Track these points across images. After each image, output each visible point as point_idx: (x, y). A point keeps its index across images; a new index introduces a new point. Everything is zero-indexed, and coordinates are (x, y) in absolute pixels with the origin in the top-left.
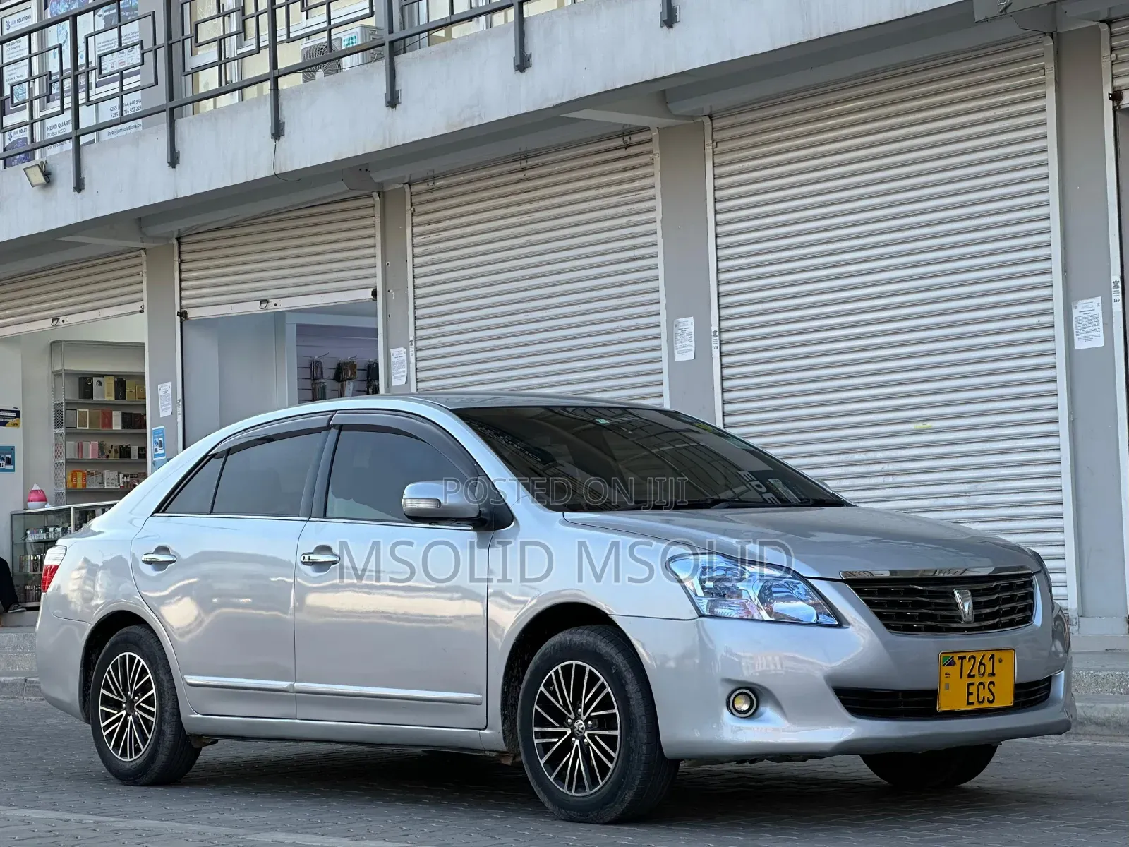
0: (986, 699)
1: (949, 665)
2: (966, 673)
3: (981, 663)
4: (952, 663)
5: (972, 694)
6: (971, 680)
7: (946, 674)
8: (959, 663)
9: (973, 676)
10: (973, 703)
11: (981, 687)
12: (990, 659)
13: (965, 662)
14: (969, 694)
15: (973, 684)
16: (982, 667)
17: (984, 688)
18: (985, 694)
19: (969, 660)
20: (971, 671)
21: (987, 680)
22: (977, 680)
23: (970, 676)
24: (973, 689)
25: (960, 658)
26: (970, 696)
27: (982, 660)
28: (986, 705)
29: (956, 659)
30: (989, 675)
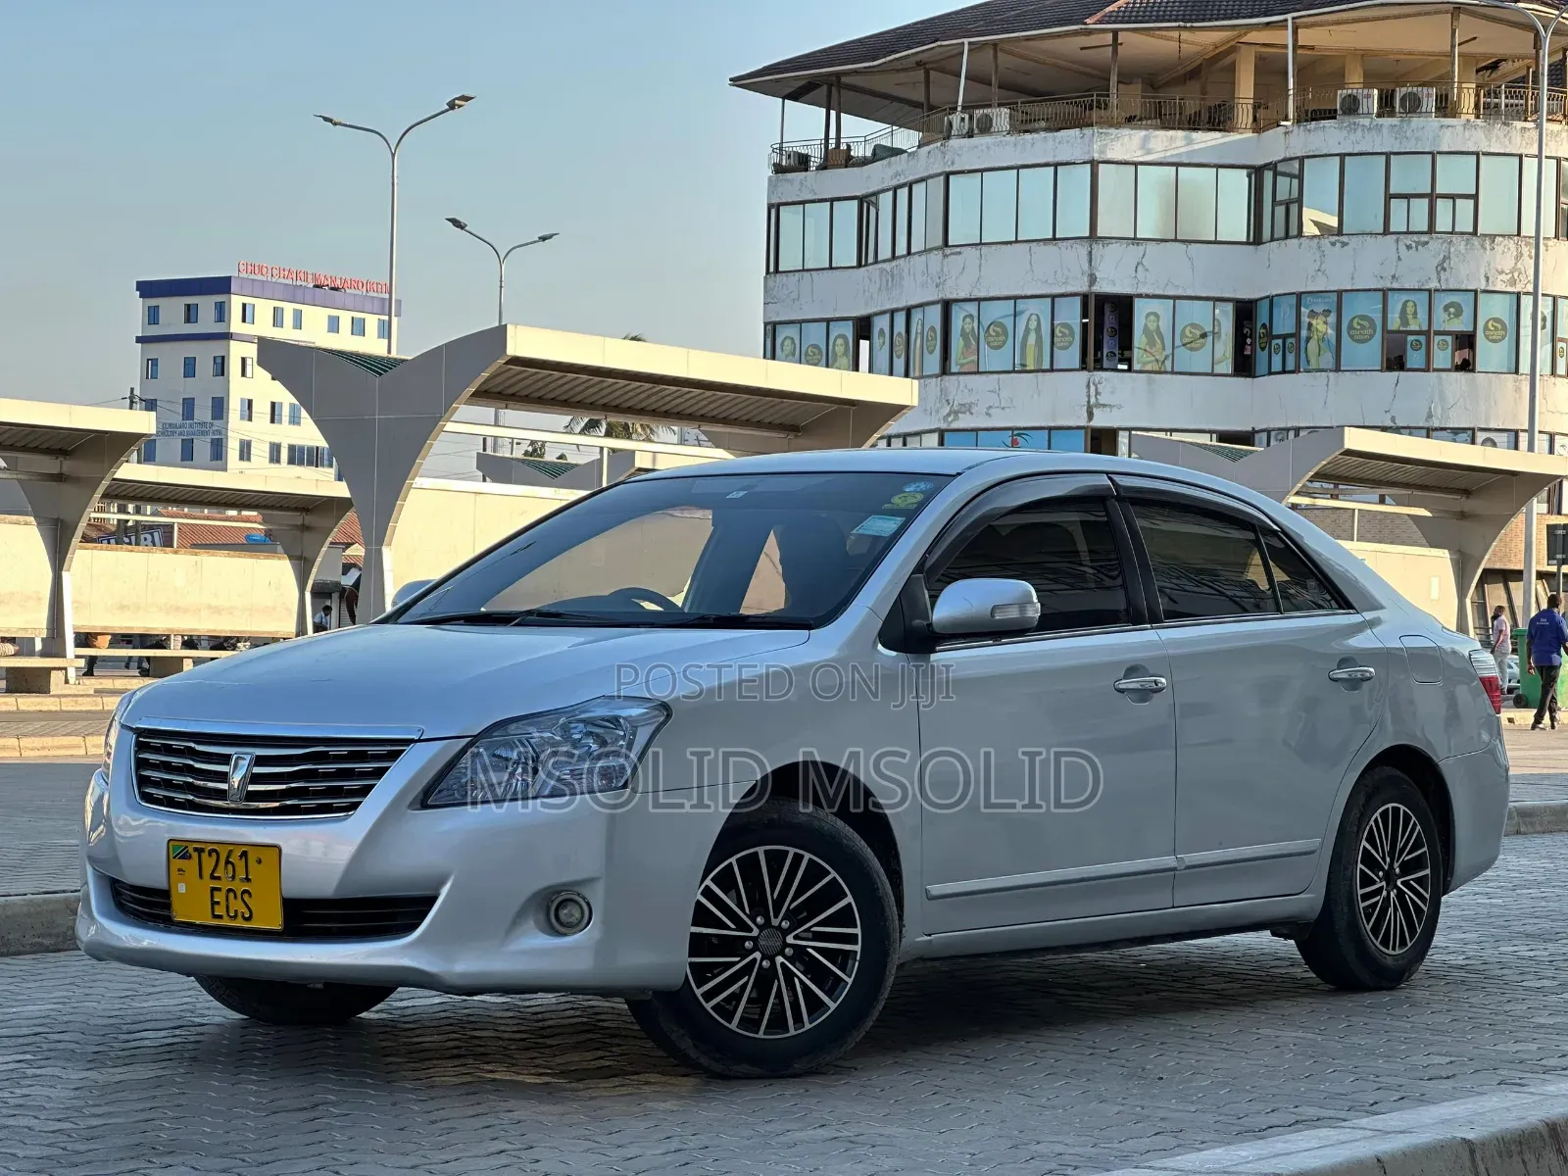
0: (240, 915)
1: (182, 858)
2: (207, 872)
3: (228, 862)
4: (186, 856)
5: (218, 903)
6: (216, 884)
7: (179, 870)
8: (195, 855)
9: (219, 878)
10: (220, 917)
11: (231, 895)
12: (241, 856)
13: (205, 856)
14: (214, 903)
15: (219, 889)
16: (230, 866)
17: (235, 897)
18: (237, 905)
19: (210, 855)
20: (213, 871)
21: (240, 887)
22: (224, 885)
23: (213, 877)
24: (219, 897)
25: (196, 849)
26: (216, 907)
27: (228, 857)
28: (239, 923)
29: (191, 850)
30: (241, 880)
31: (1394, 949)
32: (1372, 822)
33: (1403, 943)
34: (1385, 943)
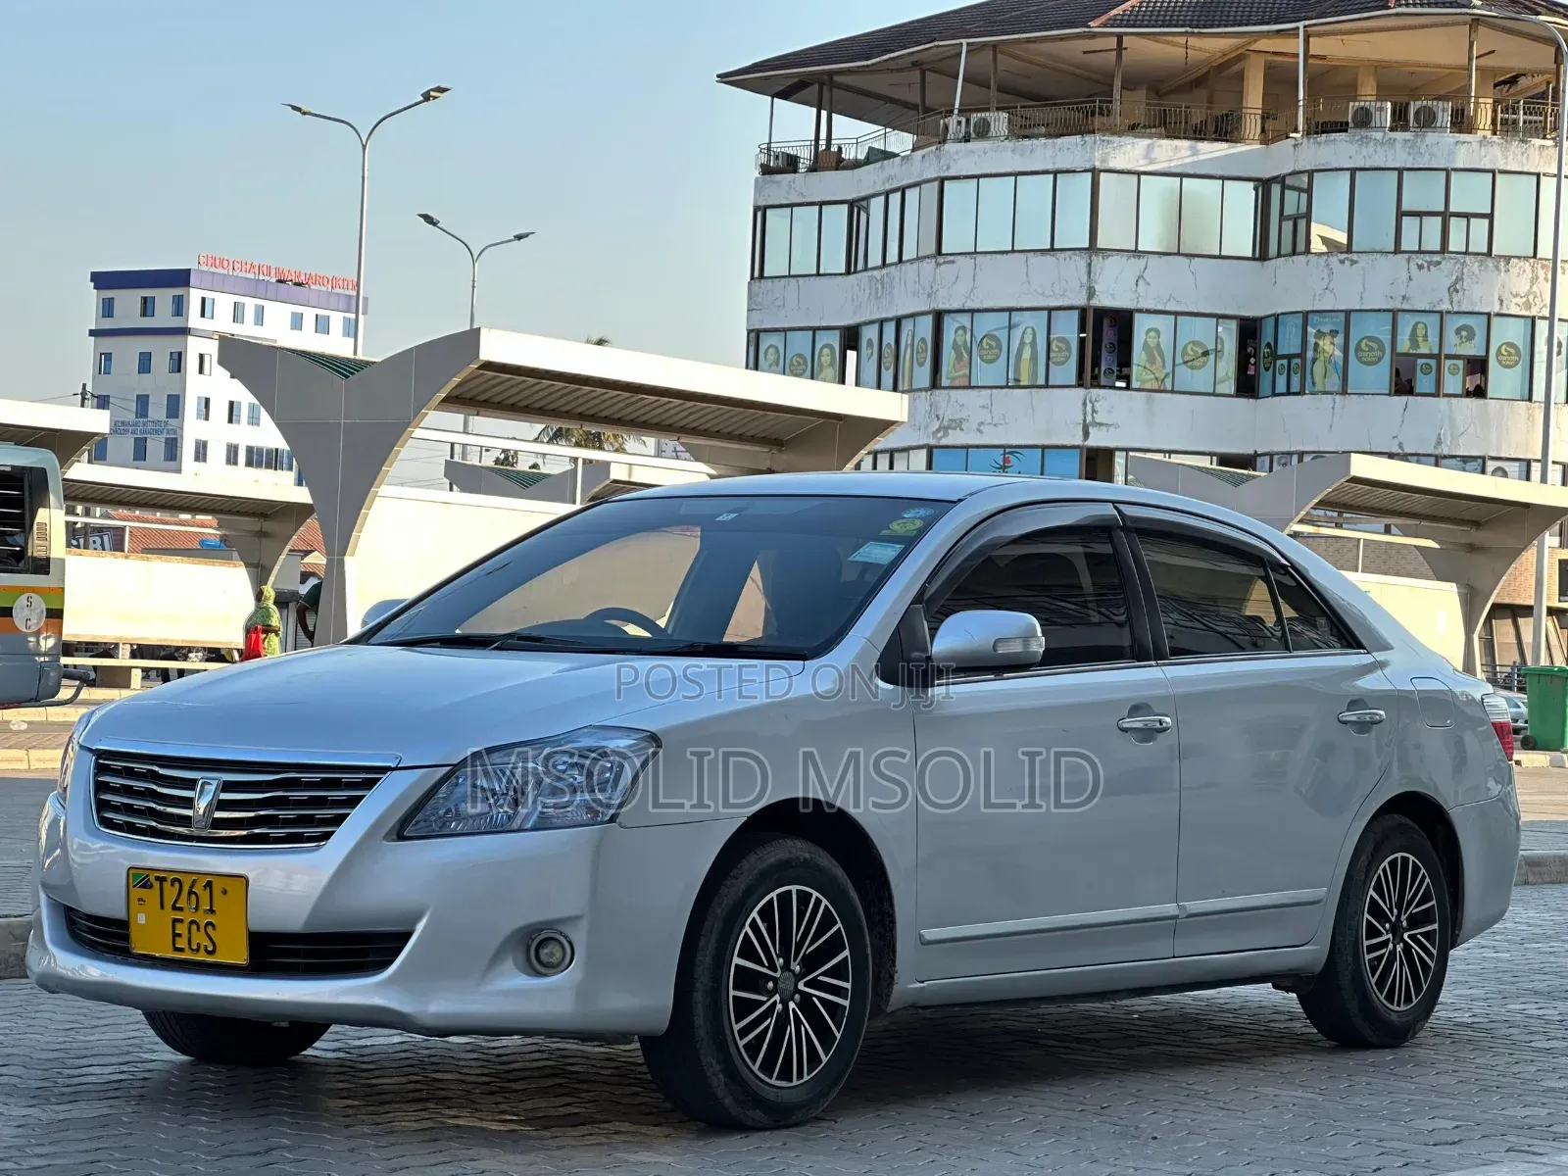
0: (202, 947)
1: (144, 886)
2: (168, 902)
3: (191, 892)
4: (147, 885)
5: (180, 935)
6: (178, 916)
7: (139, 900)
8: (157, 884)
9: (181, 909)
10: (181, 950)
11: (194, 927)
12: (205, 887)
13: (167, 885)
14: (175, 935)
15: (181, 921)
16: (193, 897)
17: (198, 929)
18: (199, 938)
19: (172, 884)
20: (176, 901)
21: (203, 920)
22: (187, 916)
23: (174, 908)
24: (181, 929)
25: (157, 878)
26: (177, 939)
27: (192, 886)
28: (202, 957)
29: (152, 879)
30: (205, 911)
31: (1399, 1005)
32: (1380, 871)
33: (1408, 1000)
34: (1390, 997)
